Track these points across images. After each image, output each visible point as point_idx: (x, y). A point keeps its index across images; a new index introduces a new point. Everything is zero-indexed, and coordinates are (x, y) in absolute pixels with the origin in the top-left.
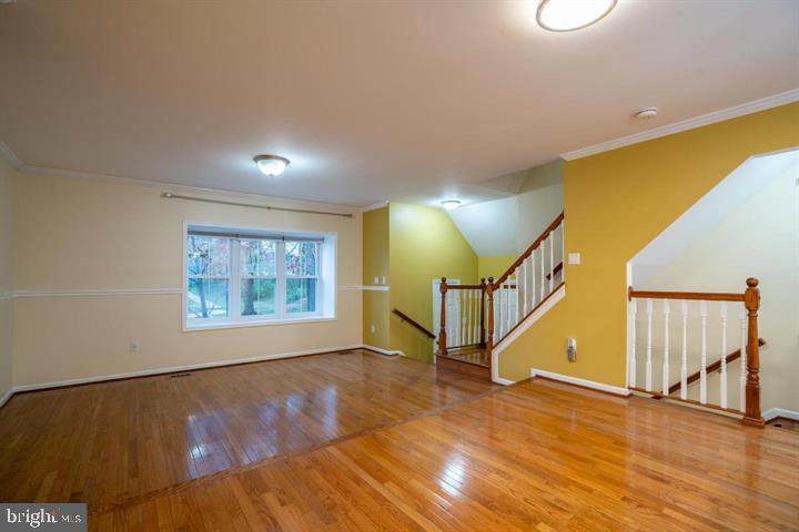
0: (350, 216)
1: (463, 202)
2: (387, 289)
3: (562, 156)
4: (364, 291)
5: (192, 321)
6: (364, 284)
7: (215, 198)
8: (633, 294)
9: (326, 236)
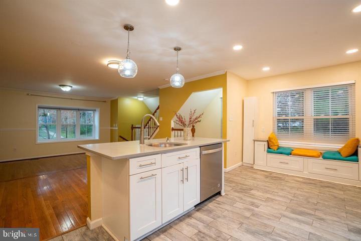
0: (105, 102)
1: (145, 98)
2: (117, 128)
3: (159, 87)
4: (111, 130)
5: (41, 140)
6: (111, 127)
7: (49, 96)
8: (173, 129)
9: (96, 109)
